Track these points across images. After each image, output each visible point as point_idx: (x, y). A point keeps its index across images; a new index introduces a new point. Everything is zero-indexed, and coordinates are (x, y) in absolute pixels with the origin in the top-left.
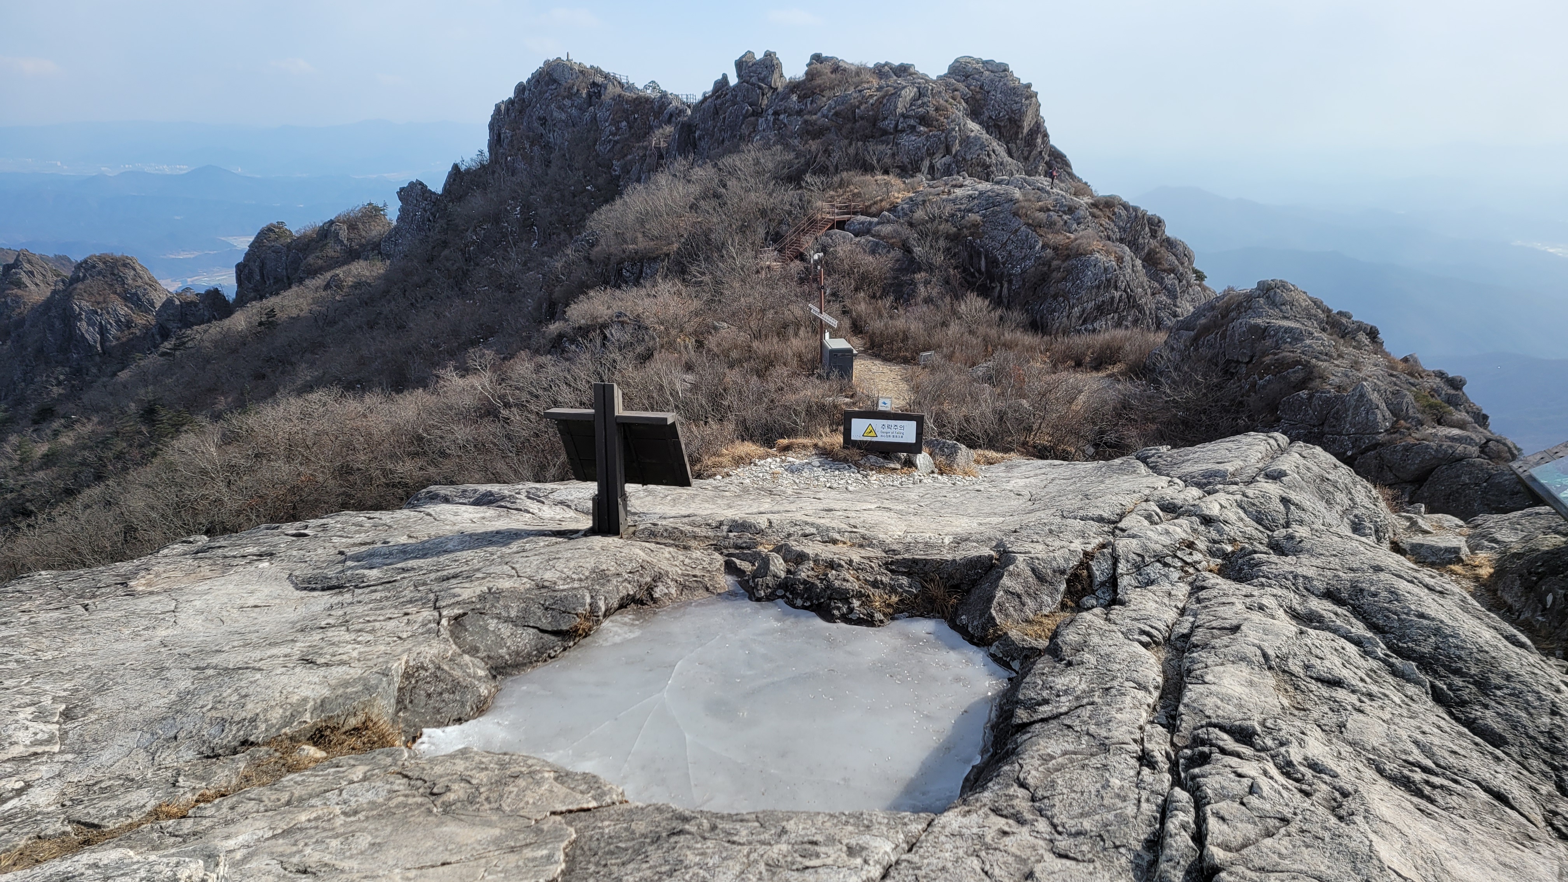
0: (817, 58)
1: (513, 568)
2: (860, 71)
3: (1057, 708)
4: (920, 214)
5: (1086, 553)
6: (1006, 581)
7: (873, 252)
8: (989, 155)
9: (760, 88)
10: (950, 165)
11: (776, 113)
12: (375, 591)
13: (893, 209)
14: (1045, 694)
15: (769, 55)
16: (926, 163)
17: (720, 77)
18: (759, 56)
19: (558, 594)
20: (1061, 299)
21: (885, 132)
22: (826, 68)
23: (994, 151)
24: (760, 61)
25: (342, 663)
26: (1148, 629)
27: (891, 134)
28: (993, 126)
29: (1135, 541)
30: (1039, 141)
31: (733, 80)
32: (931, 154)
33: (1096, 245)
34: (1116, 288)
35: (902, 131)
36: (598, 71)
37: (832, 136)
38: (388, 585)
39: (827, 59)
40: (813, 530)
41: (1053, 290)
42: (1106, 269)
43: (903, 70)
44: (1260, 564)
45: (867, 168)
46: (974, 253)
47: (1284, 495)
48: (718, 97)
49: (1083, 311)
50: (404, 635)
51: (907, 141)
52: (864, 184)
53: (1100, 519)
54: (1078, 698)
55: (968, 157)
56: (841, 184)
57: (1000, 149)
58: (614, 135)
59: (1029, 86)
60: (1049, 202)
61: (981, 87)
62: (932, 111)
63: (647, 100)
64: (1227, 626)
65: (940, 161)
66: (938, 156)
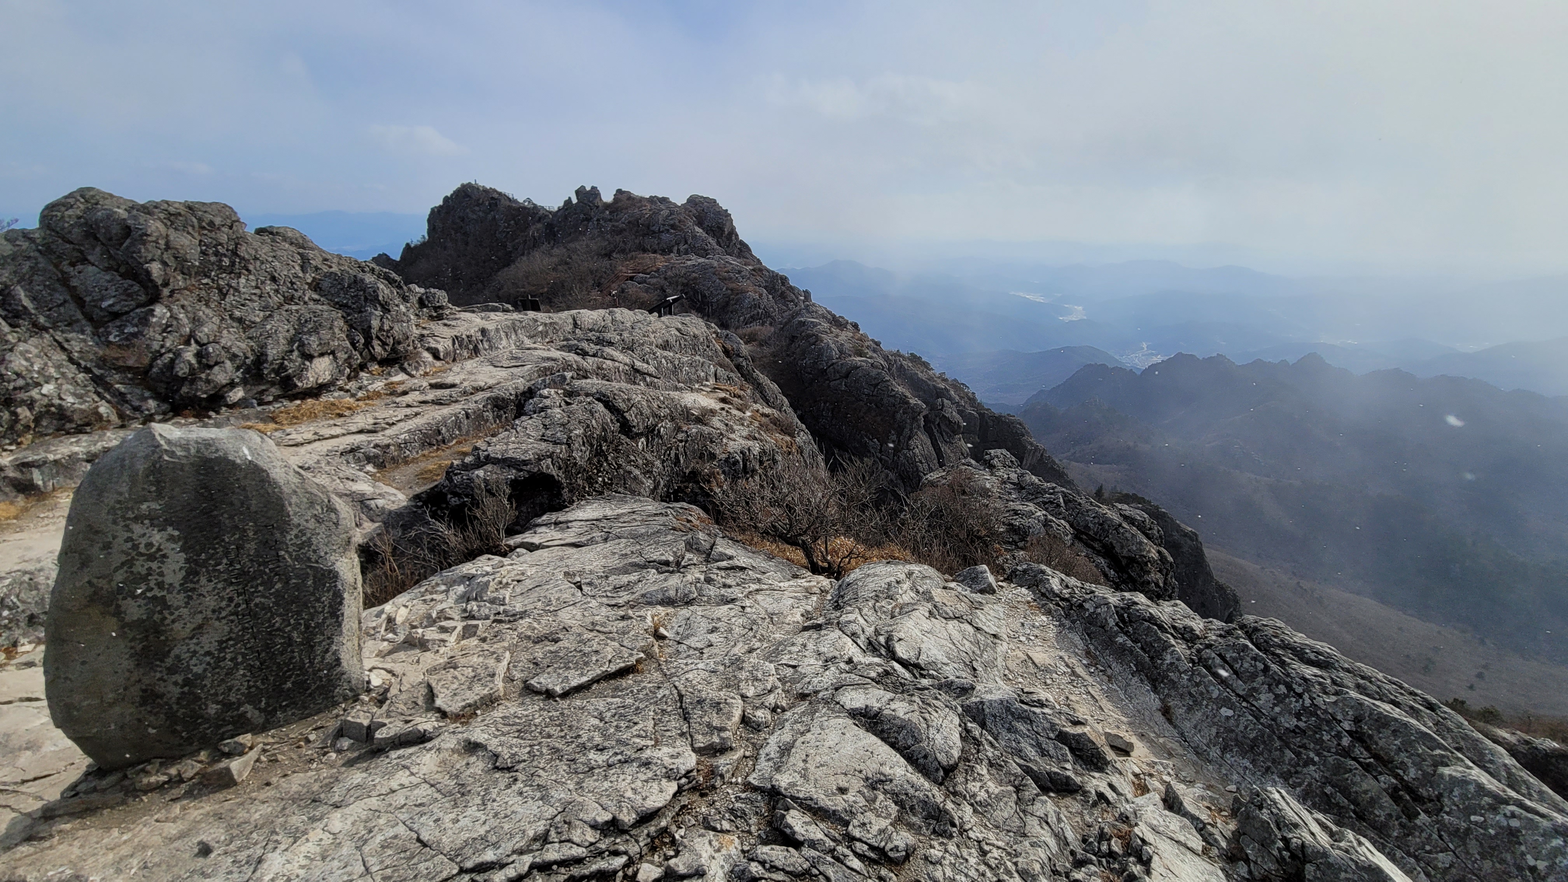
0: (619, 191)
2: (641, 199)
4: (669, 273)
7: (647, 291)
8: (707, 245)
9: (589, 206)
10: (687, 249)
11: (598, 220)
13: (658, 271)
15: (593, 188)
16: (676, 248)
17: (567, 199)
18: (588, 188)
20: (735, 313)
21: (654, 232)
22: (624, 197)
23: (709, 243)
24: (589, 191)
27: (657, 233)
28: (709, 230)
30: (734, 237)
31: (575, 201)
32: (678, 244)
33: (751, 288)
34: (759, 308)
35: (663, 232)
36: (496, 191)
37: (627, 234)
39: (625, 192)
41: (730, 309)
42: (754, 299)
43: (664, 200)
45: (645, 251)
46: (696, 292)
48: (567, 209)
49: (745, 318)
51: (664, 236)
52: (643, 258)
55: (696, 246)
56: (632, 258)
57: (712, 241)
58: (507, 228)
59: (727, 211)
60: (730, 268)
61: (703, 210)
62: (677, 222)
63: (526, 209)
65: (682, 247)
66: (681, 244)
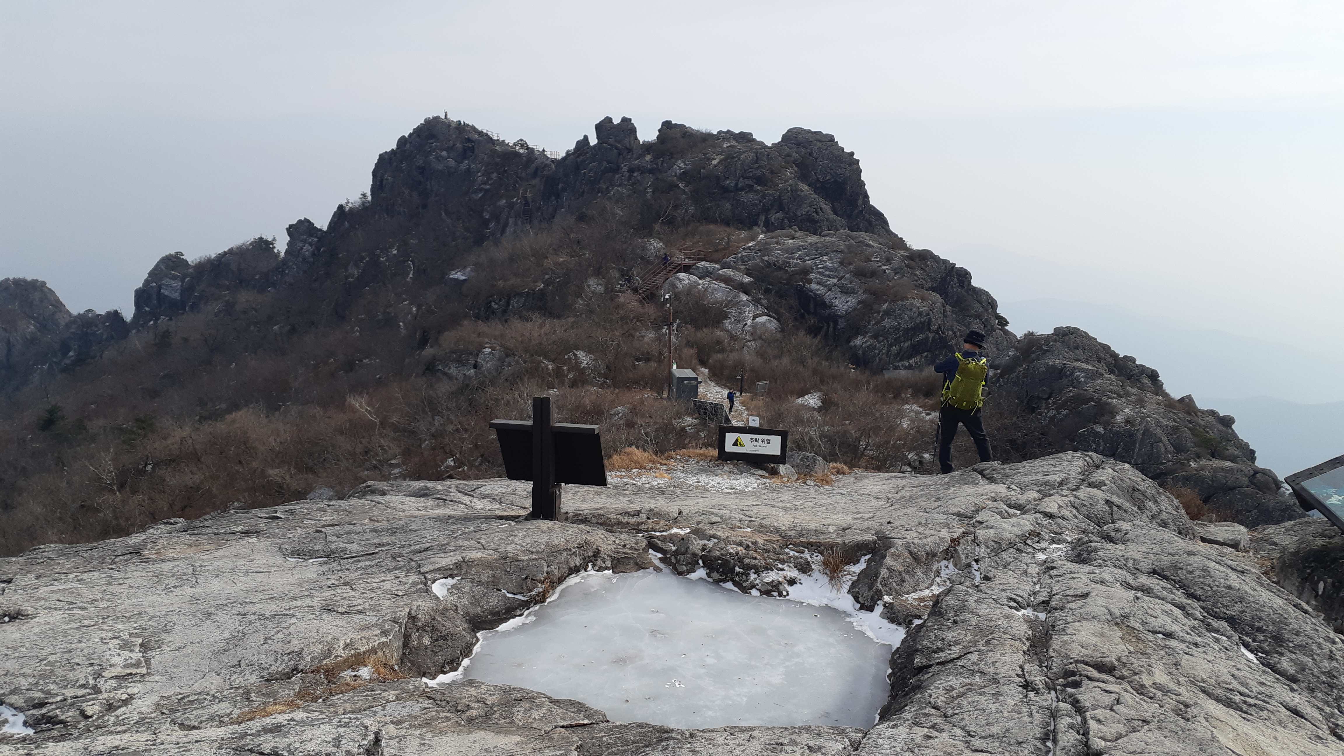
0: (667, 125)
1: (478, 543)
2: (706, 138)
3: (950, 654)
4: (755, 261)
5: (953, 540)
6: (888, 561)
8: (817, 213)
9: (617, 148)
10: (783, 220)
11: (631, 170)
12: (359, 561)
14: (939, 644)
15: (626, 121)
16: (762, 218)
17: (582, 138)
18: (616, 121)
19: (521, 564)
20: (881, 338)
21: (726, 190)
22: (675, 134)
23: (821, 209)
24: (618, 124)
25: (358, 612)
26: (1014, 597)
27: (732, 192)
28: (820, 188)
29: (992, 531)
30: (860, 201)
31: (593, 141)
32: (766, 210)
33: (911, 292)
34: (929, 329)
35: (742, 189)
36: (473, 128)
37: (680, 192)
38: (370, 557)
39: (676, 125)
40: (718, 519)
42: (920, 314)
43: (744, 137)
44: (1096, 550)
45: (711, 220)
46: (804, 297)
47: (1108, 498)
48: (579, 155)
49: (901, 349)
50: (400, 593)
51: (746, 198)
52: (708, 234)
53: (958, 515)
54: (965, 647)
55: (799, 214)
56: (688, 233)
57: (826, 207)
58: (485, 183)
59: (852, 154)
61: (811, 154)
62: (767, 173)
63: (516, 154)
64: (1079, 593)
65: (775, 216)
66: (773, 211)
